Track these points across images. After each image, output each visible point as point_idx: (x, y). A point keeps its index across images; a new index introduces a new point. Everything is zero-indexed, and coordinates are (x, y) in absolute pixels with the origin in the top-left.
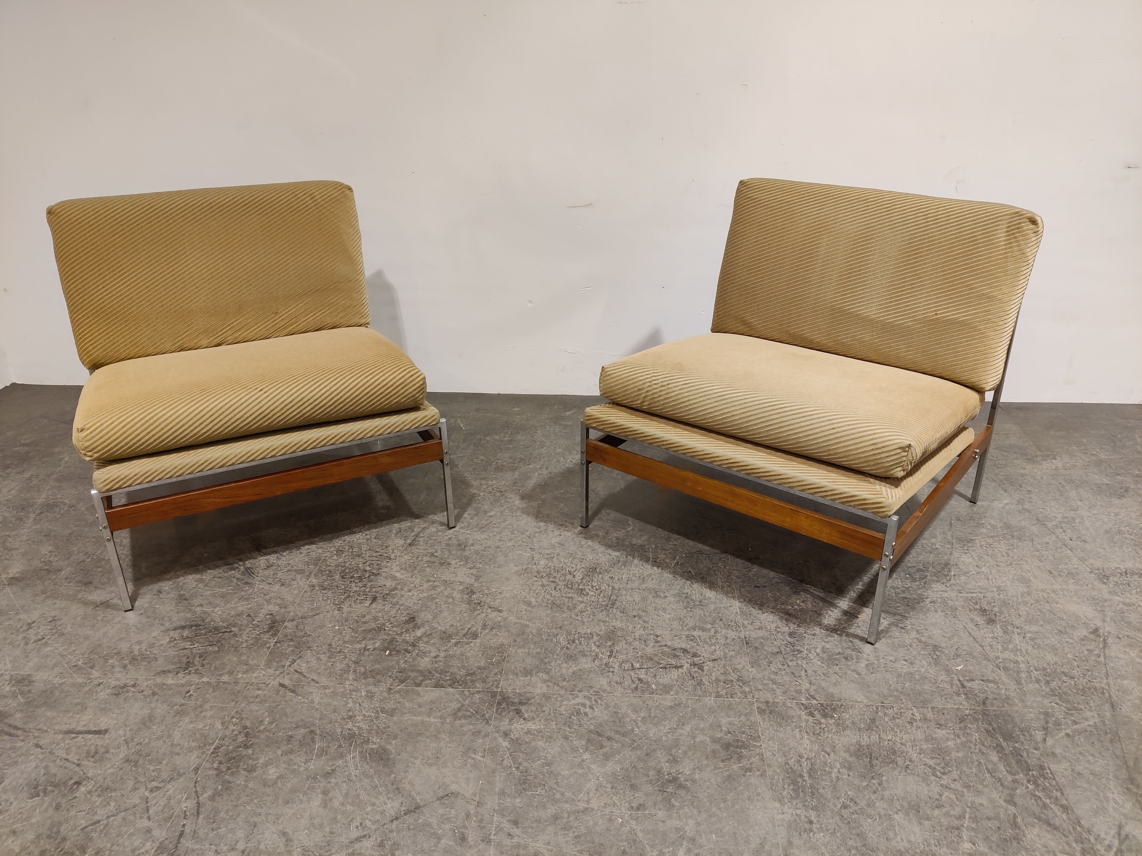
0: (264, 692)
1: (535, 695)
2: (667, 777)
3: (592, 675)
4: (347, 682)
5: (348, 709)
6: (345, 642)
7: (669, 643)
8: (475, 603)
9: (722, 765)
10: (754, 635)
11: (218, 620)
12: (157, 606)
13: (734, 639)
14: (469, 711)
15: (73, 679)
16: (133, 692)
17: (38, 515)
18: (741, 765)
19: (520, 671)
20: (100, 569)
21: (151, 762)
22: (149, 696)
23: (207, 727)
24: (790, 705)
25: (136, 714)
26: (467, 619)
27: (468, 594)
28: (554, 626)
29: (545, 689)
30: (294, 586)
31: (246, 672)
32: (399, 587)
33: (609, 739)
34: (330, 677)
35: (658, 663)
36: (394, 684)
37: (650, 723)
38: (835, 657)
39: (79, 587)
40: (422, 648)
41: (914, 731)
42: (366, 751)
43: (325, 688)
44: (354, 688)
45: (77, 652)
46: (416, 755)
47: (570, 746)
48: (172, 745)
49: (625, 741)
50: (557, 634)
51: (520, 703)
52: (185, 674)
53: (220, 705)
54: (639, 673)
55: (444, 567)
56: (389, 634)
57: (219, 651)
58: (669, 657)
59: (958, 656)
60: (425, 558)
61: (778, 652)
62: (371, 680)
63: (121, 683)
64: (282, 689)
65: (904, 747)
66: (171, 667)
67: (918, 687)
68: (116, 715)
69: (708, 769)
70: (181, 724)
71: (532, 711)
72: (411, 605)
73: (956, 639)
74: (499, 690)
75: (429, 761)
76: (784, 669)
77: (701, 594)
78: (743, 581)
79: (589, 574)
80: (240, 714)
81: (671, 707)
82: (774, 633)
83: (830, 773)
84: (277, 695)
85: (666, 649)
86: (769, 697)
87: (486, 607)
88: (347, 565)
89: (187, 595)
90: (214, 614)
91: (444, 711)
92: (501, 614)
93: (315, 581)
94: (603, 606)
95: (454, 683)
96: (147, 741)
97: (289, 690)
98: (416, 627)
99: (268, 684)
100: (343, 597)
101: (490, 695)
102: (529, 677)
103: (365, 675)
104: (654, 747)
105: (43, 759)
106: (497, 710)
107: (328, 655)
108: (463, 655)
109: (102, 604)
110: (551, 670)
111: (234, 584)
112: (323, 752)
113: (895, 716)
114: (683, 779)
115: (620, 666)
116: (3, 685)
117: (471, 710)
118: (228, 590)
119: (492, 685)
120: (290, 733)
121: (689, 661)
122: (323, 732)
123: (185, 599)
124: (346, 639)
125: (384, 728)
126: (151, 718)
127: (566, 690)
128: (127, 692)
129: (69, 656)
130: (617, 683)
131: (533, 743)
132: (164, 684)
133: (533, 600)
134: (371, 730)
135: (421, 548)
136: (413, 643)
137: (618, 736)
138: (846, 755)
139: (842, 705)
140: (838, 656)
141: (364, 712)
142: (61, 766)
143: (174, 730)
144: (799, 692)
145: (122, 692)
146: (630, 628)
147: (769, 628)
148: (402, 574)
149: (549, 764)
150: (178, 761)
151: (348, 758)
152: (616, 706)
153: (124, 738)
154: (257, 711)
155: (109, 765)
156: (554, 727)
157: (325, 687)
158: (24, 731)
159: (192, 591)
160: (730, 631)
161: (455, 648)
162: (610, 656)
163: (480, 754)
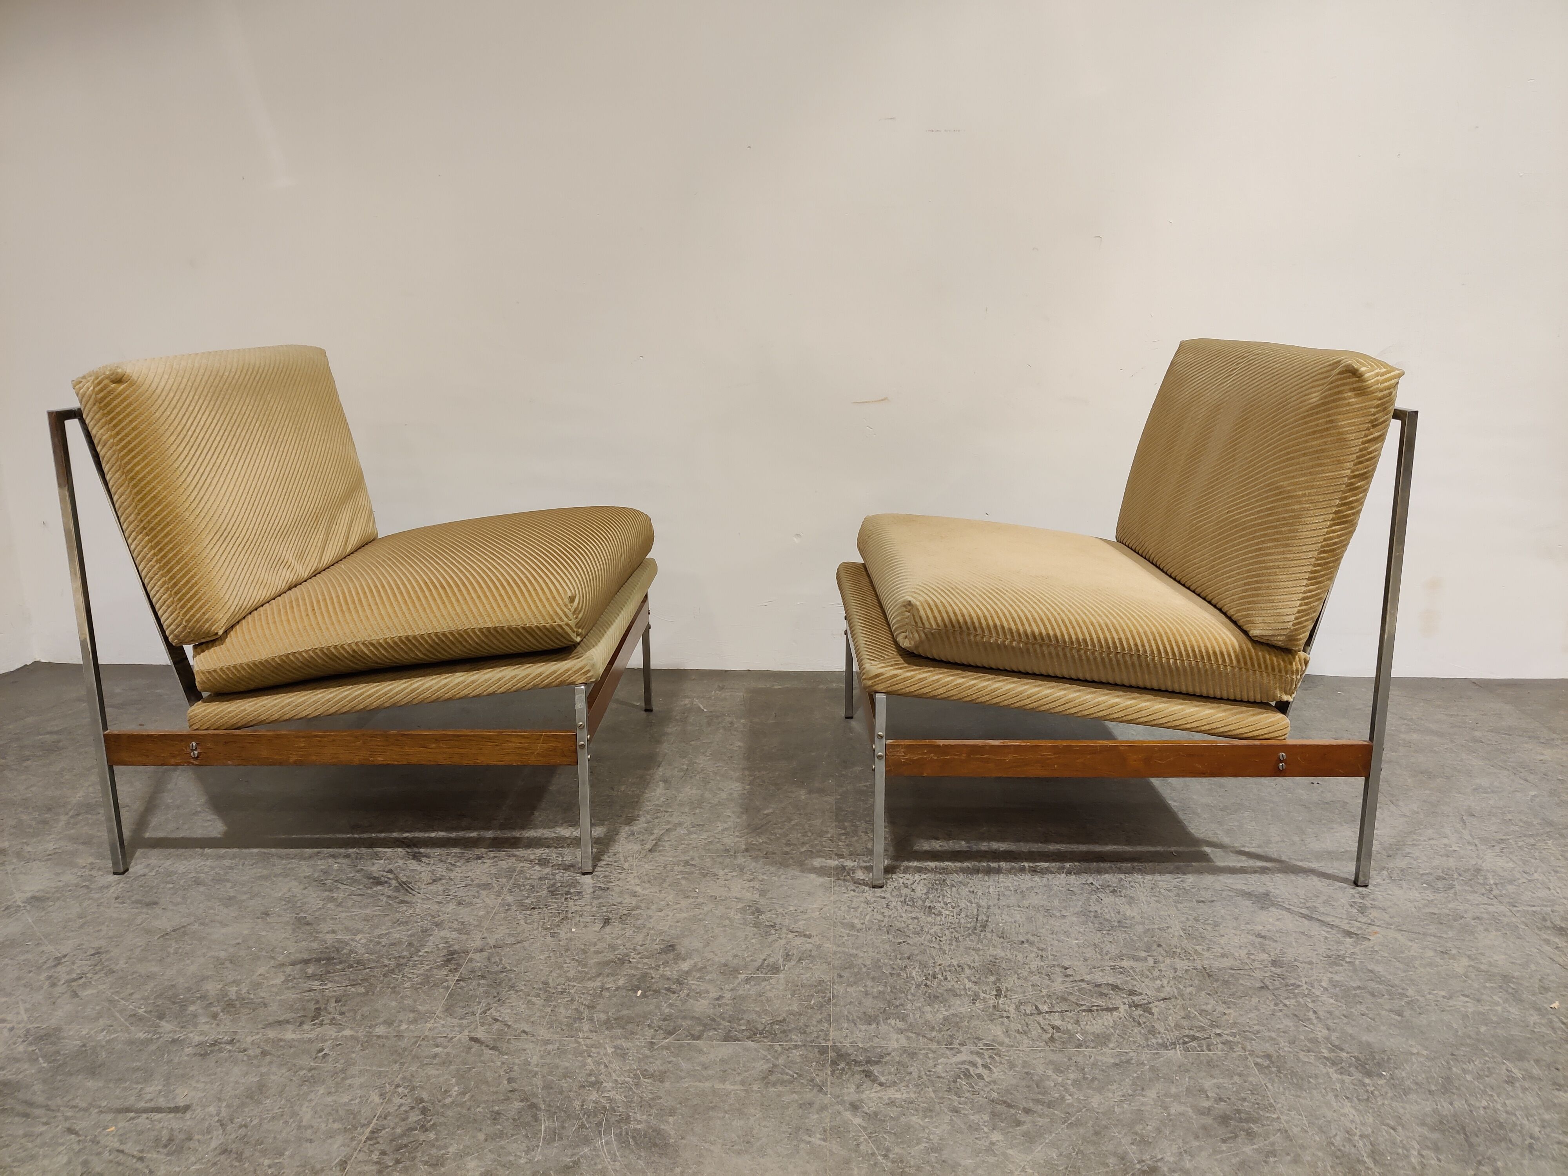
0: (446, 1050)
1: (890, 1049)
2: (1138, 1166)
3: (975, 1022)
4: (580, 1035)
5: (588, 1072)
6: (569, 979)
7: (1088, 978)
8: (766, 926)
9: (1224, 1147)
10: (1217, 964)
11: (361, 951)
12: (263, 933)
13: (1186, 971)
14: (787, 1074)
15: (129, 1034)
16: (230, 1051)
17: (72, 817)
18: (1255, 1147)
19: (859, 1018)
20: (171, 886)
21: (264, 1153)
22: (256, 1057)
23: (357, 1101)
24: (1306, 1060)
25: (237, 1082)
26: (757, 946)
27: (753, 913)
28: (899, 956)
29: (904, 1042)
30: (478, 906)
31: (415, 1021)
32: (643, 905)
33: (1027, 1111)
34: (551, 1027)
35: (1077, 1004)
36: (658, 1037)
37: (1089, 1088)
38: (1354, 992)
39: (137, 908)
40: (693, 987)
41: (1521, 1095)
42: (627, 1133)
43: (546, 1044)
44: (592, 1042)
45: (134, 997)
46: (712, 1138)
47: (965, 1123)
48: (299, 1127)
49: (1054, 1114)
50: (906, 967)
51: (868, 1062)
52: (314, 1025)
53: (374, 1068)
54: (1051, 1018)
55: (708, 878)
56: (638, 968)
57: (367, 993)
58: (1092, 996)
59: (1547, 990)
60: (676, 867)
61: (1262, 987)
62: (619, 1031)
63: (211, 1038)
64: (476, 1047)
65: (1514, 1119)
66: (289, 1016)
67: (1501, 1032)
68: (203, 1085)
69: (1203, 1153)
70: (312, 1096)
71: (890, 1073)
72: (666, 929)
73: (1533, 967)
74: (830, 1043)
75: (736, 1147)
76: (1281, 1011)
77: (1119, 913)
78: (1178, 895)
79: (936, 887)
80: (410, 1081)
81: (1116, 1065)
82: (1248, 961)
83: (1407, 1157)
84: (468, 1053)
85: (1084, 985)
86: (1269, 1048)
87: (784, 930)
88: (557, 877)
89: (309, 918)
90: (354, 944)
91: (746, 1074)
92: (809, 940)
93: (510, 899)
94: (969, 929)
95: (755, 1034)
96: (255, 1122)
97: (487, 1046)
98: (679, 958)
99: (452, 1038)
100: (557, 919)
101: (817, 1050)
102: (874, 1026)
103: (607, 1024)
104: (1104, 1122)
105: (79, 1151)
106: (833, 1072)
107: (543, 996)
108: (760, 996)
109: (174, 931)
110: (907, 1015)
111: (383, 903)
112: (553, 1136)
113: (1481, 1073)
114: (1166, 1169)
115: (1017, 1008)
116: (15, 1044)
117: (791, 1072)
118: (375, 911)
119: (817, 1037)
120: (497, 1108)
121: (1126, 1001)
122: (550, 1106)
123: (308, 924)
124: (571, 974)
125: (652, 1099)
126: (261, 1087)
127: (938, 1043)
128: (220, 1051)
129: (123, 1002)
130: (1018, 1032)
131: (903, 1119)
132: (281, 1040)
133: (856, 921)
134: (631, 1102)
135: (669, 854)
136: (678, 980)
137: (1041, 1107)
138: (1425, 1131)
139: (1389, 1059)
140: (1358, 992)
141: (614, 1077)
142: (111, 1162)
143: (301, 1106)
144: (1315, 1041)
145: (212, 1052)
146: (1020, 957)
147: (1237, 954)
148: (644, 889)
149: (937, 1149)
150: (310, 1150)
151: (598, 1144)
152: (1025, 1064)
153: (216, 1118)
154: (438, 1076)
155: (193, 1159)
156: (933, 1095)
157: (547, 1042)
158: (48, 1110)
159: (317, 913)
160: (1177, 960)
161: (747, 986)
162: (998, 996)
163: (818, 1136)
